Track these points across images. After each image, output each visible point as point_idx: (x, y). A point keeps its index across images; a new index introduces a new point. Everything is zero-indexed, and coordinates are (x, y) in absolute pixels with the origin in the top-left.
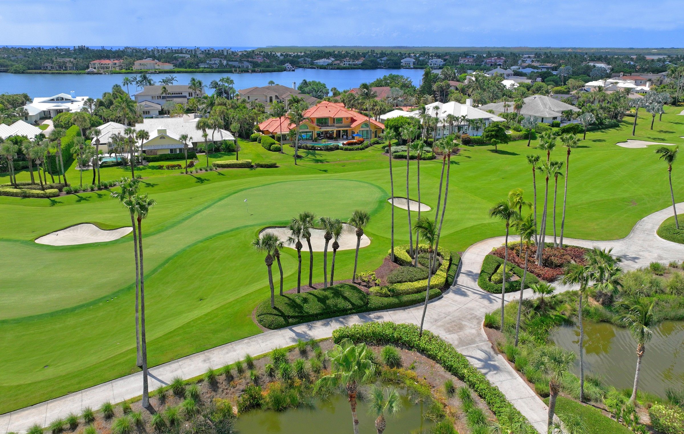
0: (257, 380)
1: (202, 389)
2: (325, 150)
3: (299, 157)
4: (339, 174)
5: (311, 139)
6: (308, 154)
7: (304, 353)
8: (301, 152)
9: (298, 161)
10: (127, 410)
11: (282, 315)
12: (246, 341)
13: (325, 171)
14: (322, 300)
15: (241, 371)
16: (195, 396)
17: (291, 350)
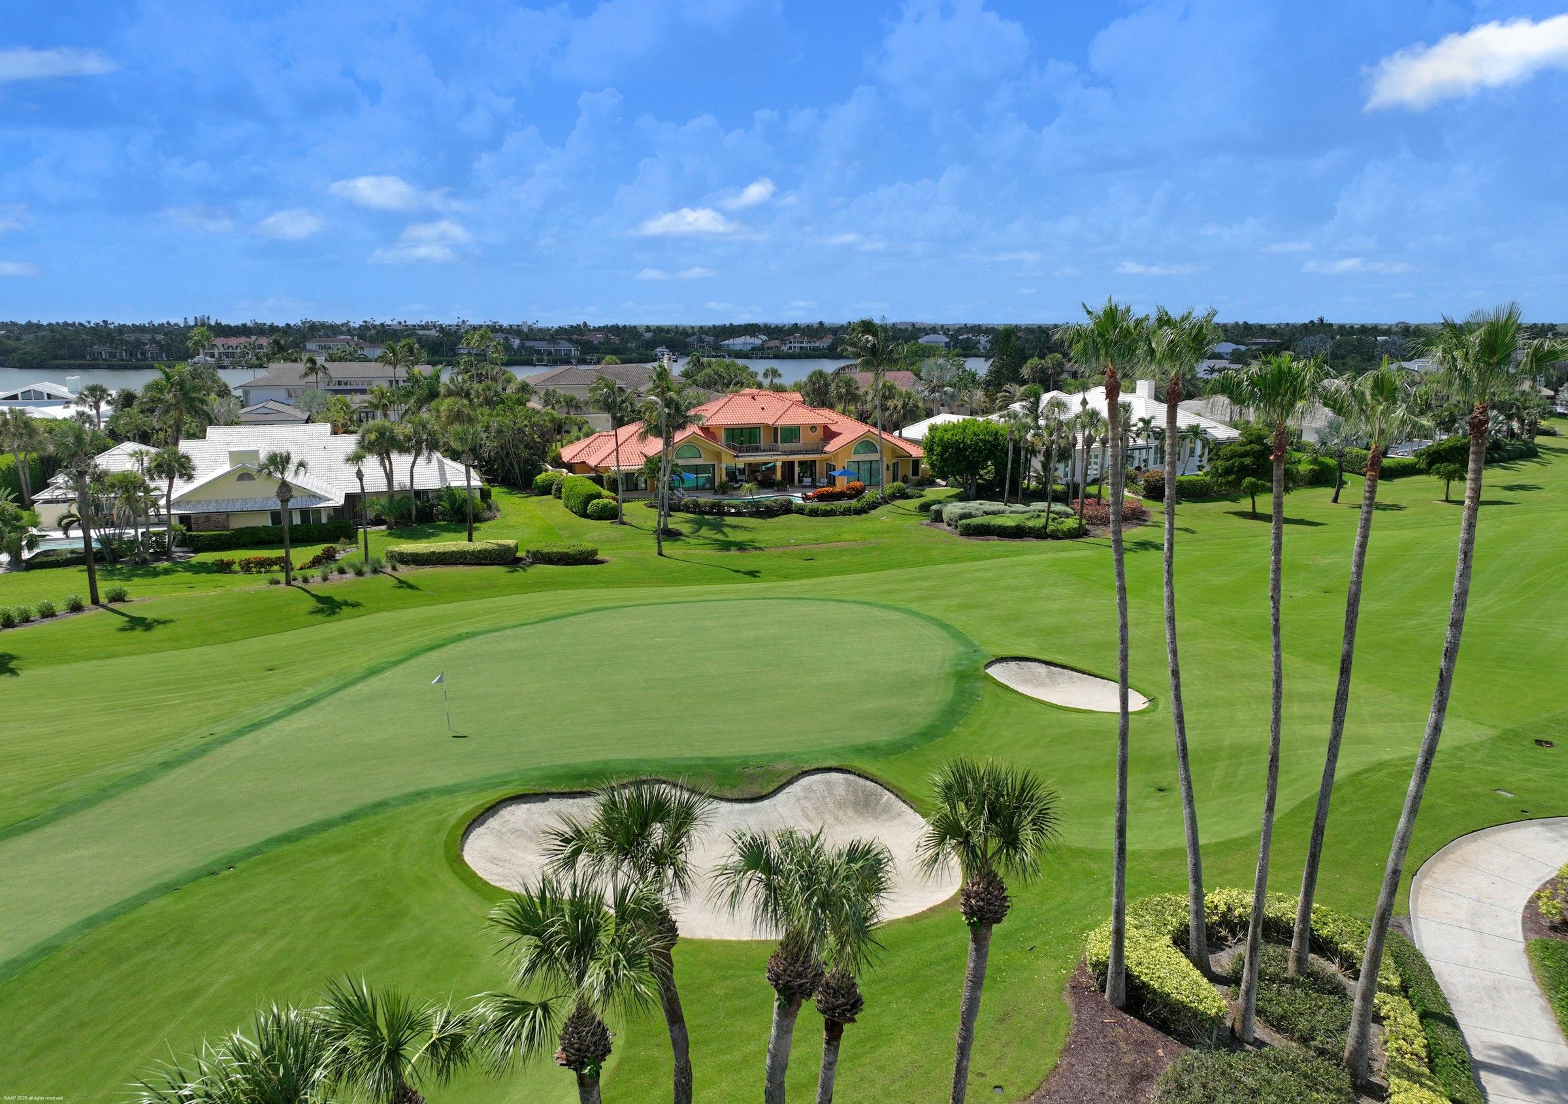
2: (751, 515)
3: (671, 535)
4: (797, 583)
5: (710, 486)
6: (700, 525)
8: (678, 522)
9: (667, 547)
13: (753, 574)
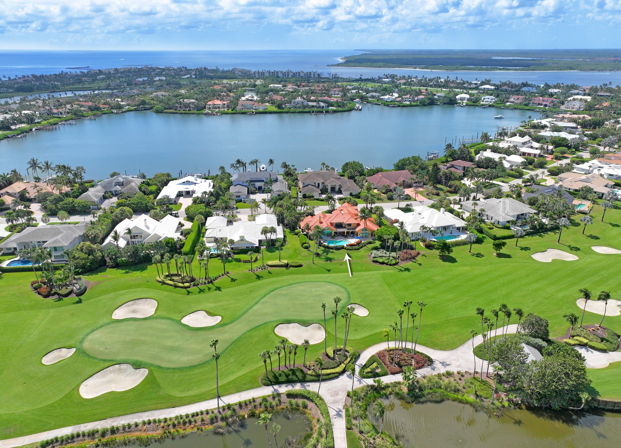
0: (255, 406)
1: (236, 408)
2: (335, 249)
3: (318, 255)
7: (274, 398)
9: (315, 260)
10: (213, 412)
11: (270, 380)
12: (255, 390)
13: (329, 271)
14: (287, 376)
15: (250, 402)
16: (234, 410)
17: (269, 396)
